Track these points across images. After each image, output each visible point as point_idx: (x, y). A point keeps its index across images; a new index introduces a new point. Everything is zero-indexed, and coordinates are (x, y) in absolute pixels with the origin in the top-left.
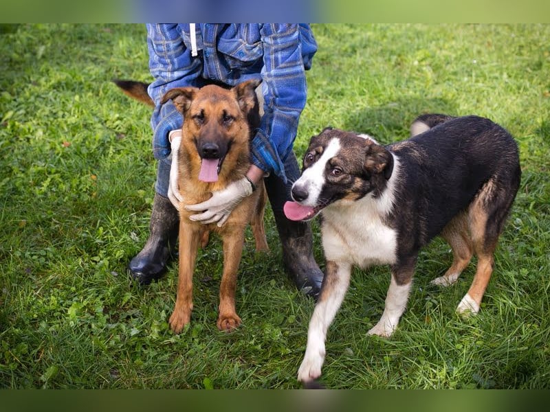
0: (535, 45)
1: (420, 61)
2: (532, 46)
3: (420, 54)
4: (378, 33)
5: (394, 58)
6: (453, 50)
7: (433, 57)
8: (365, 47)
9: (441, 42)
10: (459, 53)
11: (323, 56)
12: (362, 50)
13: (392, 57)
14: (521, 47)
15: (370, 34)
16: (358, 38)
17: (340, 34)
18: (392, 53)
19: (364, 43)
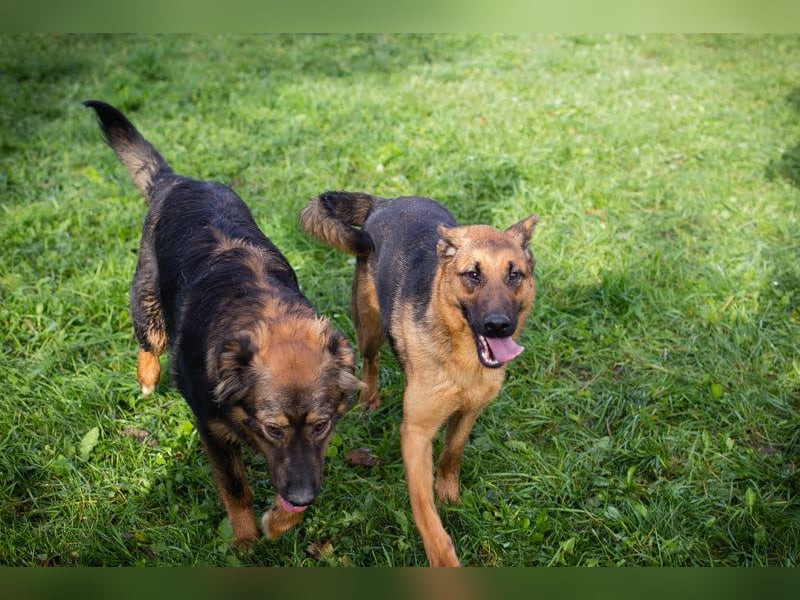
0: (549, 113)
1: (385, 164)
2: (547, 116)
3: (385, 152)
4: (315, 115)
5: (345, 160)
6: (431, 136)
7: (405, 154)
8: (297, 144)
9: (413, 125)
10: (444, 141)
11: (232, 168)
12: (293, 150)
13: (341, 159)
14: (531, 120)
15: (301, 117)
16: (284, 128)
17: (255, 122)
18: (341, 151)
19: (295, 138)
